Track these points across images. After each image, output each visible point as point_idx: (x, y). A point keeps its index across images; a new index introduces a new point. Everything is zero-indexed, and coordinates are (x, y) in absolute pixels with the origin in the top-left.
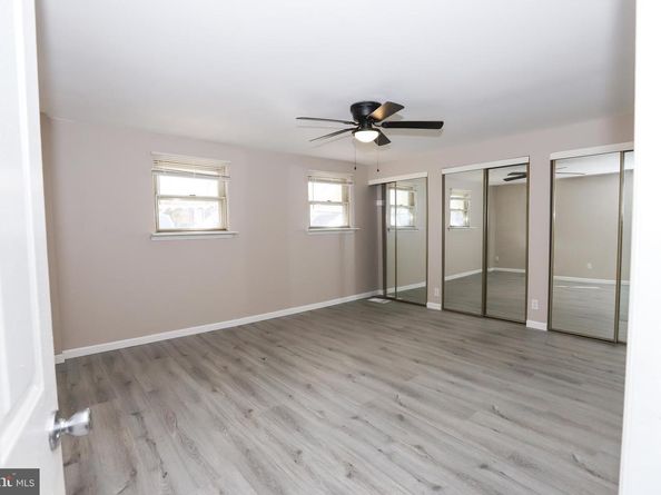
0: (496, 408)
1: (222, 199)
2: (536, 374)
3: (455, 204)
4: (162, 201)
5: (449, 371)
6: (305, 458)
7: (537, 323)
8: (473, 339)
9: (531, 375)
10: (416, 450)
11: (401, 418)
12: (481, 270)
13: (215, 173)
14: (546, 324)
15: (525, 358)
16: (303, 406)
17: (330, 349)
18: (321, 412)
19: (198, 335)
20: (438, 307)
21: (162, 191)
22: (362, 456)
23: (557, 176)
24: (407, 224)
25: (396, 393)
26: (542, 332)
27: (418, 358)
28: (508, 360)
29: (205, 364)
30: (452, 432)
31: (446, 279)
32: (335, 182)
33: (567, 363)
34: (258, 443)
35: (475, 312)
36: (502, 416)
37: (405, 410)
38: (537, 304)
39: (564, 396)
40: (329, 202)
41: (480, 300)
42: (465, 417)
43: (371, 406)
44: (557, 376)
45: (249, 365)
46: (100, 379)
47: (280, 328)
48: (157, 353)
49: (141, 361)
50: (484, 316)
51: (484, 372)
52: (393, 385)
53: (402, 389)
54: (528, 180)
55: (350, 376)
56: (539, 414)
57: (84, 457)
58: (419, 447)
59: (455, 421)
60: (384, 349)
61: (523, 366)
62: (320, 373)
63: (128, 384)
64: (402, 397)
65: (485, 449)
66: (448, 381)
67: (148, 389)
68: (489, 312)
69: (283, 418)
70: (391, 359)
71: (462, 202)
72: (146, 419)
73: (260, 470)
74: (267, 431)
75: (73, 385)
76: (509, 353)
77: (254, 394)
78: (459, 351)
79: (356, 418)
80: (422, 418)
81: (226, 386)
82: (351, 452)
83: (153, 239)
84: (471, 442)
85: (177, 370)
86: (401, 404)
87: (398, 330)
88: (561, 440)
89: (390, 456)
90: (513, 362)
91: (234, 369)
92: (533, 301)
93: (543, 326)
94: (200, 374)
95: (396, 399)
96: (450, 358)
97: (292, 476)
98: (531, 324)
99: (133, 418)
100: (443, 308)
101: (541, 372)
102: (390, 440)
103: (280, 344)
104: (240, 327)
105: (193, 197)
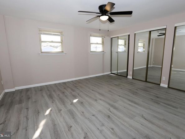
0: (144, 115)
1: (62, 42)
2: (161, 104)
3: (140, 44)
4: (42, 43)
5: (129, 100)
6: (72, 129)
7: (164, 85)
8: (141, 89)
9: (159, 104)
10: (111, 130)
11: (109, 117)
12: (146, 66)
13: (60, 34)
14: (167, 85)
15: (158, 97)
16: (78, 110)
17: (93, 90)
18: (83, 112)
19: (55, 84)
20: (131, 78)
21: (42, 40)
22: (91, 130)
23: (177, 34)
24: (123, 51)
25: (109, 107)
26: (166, 88)
27: (120, 95)
28: (151, 98)
29: (53, 93)
30: (125, 124)
31: (134, 69)
32: (99, 37)
33: (173, 100)
34: (59, 122)
35: (143, 80)
36: (145, 119)
37: (111, 114)
38: (165, 78)
39: (171, 113)
40: (97, 44)
41: (145, 76)
42: (131, 118)
43: (100, 111)
44: (169, 105)
45: (66, 94)
46: (22, 96)
47: (79, 83)
48: (41, 89)
49: (36, 91)
50: (146, 81)
51: (142, 101)
52: (109, 104)
53: (112, 106)
54: (165, 36)
55: (96, 100)
56: (160, 119)
57: (7, 122)
58: (112, 129)
59: (127, 119)
60: (110, 91)
61: (156, 100)
62: (87, 98)
63: (29, 98)
64: (112, 109)
65: (137, 132)
66: (129, 104)
67: (34, 101)
68: (148, 80)
69: (70, 114)
70: (111, 95)
71: (143, 44)
72: (29, 110)
73: (56, 132)
74: (64, 118)
75: (14, 98)
76: (152, 95)
77: (64, 104)
78: (135, 93)
79: (93, 115)
80: (116, 117)
81: (57, 101)
82: (88, 128)
83: (40, 55)
84: (132, 129)
85: (44, 95)
86: (110, 112)
87: (116, 85)
88: (167, 131)
89: (101, 132)
90: (153, 98)
91: (61, 95)
92: (163, 77)
93: (166, 86)
94: (51, 97)
95: (109, 110)
96: (131, 95)
97: (66, 136)
98: (162, 85)
99: (26, 110)
100: (133, 78)
101: (163, 103)
102: (103, 125)
103: (78, 88)
104: (68, 82)
105: (52, 42)
